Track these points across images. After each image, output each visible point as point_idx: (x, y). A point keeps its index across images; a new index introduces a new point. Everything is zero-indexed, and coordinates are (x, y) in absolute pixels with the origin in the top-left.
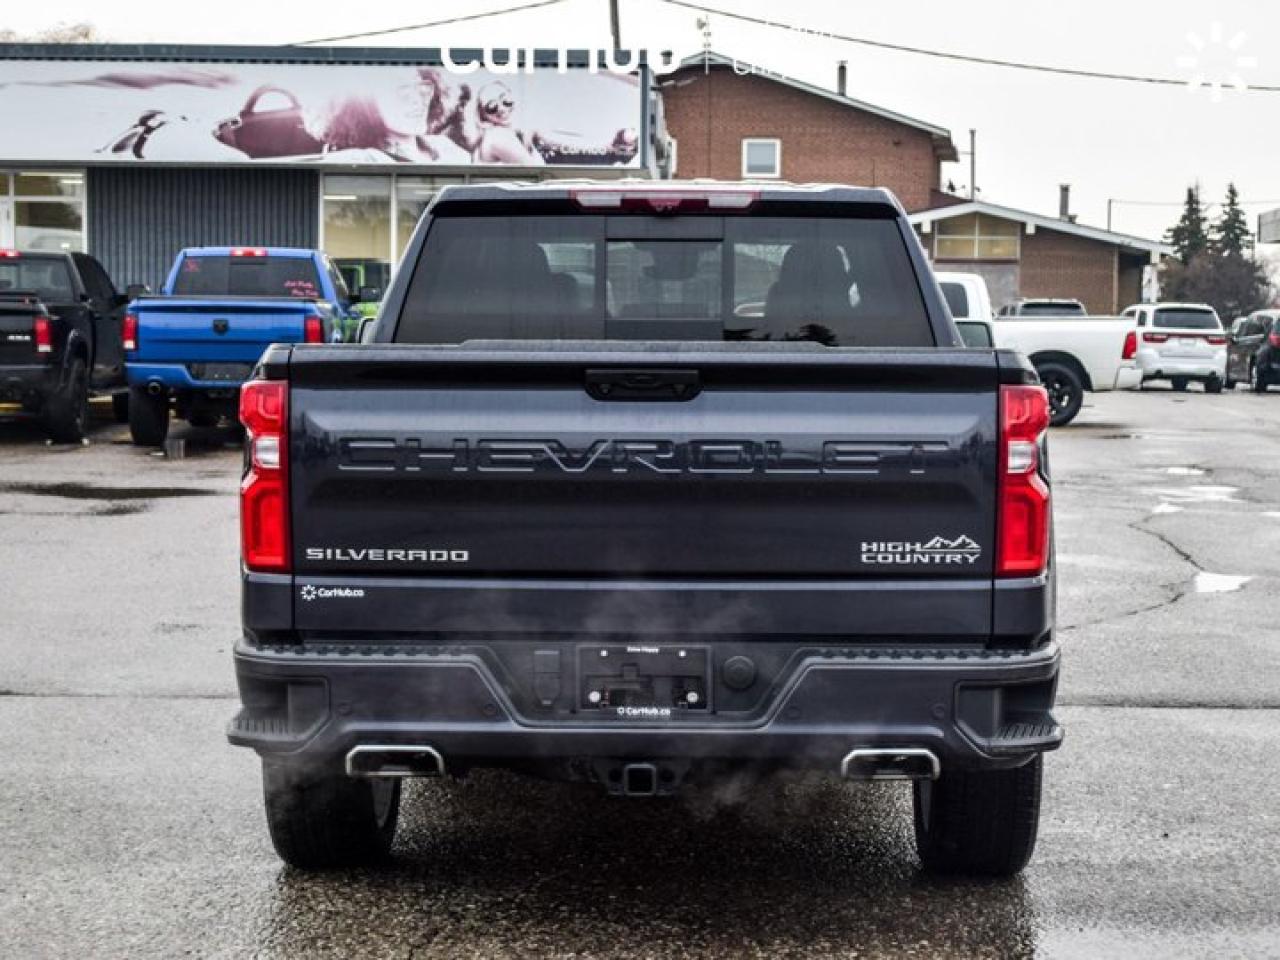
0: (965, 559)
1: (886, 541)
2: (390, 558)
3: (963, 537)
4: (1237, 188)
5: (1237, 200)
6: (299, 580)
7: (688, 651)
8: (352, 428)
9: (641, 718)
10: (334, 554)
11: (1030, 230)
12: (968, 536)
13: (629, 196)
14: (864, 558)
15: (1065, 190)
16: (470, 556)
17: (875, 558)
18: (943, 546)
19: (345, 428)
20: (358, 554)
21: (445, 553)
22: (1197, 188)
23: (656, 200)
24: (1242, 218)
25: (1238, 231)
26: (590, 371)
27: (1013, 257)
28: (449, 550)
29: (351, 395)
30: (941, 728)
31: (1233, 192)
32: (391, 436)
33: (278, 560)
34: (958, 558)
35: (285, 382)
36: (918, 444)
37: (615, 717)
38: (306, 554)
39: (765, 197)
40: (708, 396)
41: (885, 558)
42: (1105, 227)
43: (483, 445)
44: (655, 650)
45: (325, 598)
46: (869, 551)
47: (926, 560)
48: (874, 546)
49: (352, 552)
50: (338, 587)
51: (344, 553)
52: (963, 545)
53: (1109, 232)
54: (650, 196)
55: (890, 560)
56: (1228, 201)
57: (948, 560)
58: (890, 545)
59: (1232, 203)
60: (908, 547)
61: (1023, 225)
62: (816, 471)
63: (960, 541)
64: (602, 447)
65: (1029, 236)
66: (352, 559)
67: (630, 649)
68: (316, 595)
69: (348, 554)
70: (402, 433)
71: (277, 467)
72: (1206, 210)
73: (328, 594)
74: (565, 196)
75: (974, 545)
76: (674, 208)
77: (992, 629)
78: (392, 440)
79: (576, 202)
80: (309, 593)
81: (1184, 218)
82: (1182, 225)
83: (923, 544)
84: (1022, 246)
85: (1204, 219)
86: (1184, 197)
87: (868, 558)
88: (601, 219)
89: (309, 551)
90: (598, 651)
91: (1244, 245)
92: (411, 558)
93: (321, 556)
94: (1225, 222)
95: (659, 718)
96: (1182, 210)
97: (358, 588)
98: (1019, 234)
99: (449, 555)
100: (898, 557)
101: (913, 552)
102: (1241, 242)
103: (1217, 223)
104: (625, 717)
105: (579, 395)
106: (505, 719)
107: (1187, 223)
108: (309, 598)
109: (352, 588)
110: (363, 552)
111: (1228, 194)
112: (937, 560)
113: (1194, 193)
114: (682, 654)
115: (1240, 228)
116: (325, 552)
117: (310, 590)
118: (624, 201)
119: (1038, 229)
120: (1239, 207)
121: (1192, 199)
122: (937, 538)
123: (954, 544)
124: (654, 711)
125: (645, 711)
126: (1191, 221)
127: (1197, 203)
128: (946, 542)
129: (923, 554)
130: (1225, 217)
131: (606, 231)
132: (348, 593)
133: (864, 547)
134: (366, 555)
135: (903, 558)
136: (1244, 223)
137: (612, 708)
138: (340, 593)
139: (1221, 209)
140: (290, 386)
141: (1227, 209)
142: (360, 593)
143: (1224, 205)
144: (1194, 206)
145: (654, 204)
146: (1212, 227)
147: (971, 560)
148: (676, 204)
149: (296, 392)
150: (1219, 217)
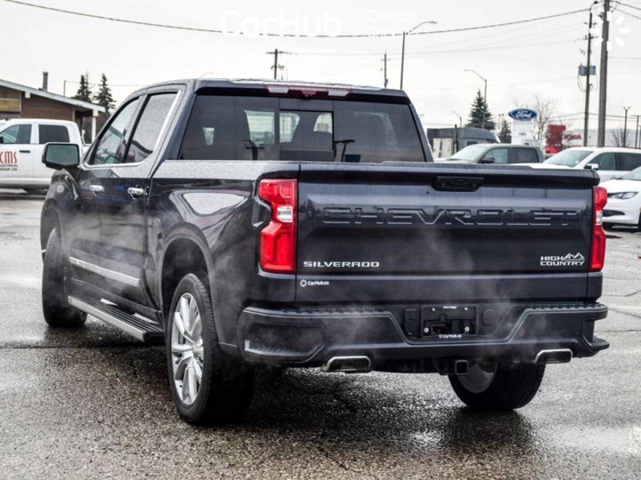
0: (579, 263)
1: (550, 256)
2: (343, 266)
3: (579, 254)
4: (107, 77)
5: (106, 83)
6: (299, 277)
7: (469, 308)
8: (330, 203)
9: (449, 339)
10: (317, 264)
11: (28, 96)
12: (581, 253)
13: (292, 88)
14: (542, 263)
15: (46, 75)
16: (380, 264)
17: (545, 263)
18: (572, 258)
19: (327, 203)
20: (328, 264)
21: (368, 263)
22: (87, 75)
23: (305, 91)
24: (109, 92)
25: (107, 99)
26: (439, 177)
27: (16, 110)
28: (370, 262)
29: (328, 186)
30: (577, 339)
31: (104, 78)
32: (348, 207)
33: (288, 268)
34: (576, 263)
35: (296, 180)
36: (565, 212)
37: (437, 339)
38: (303, 264)
39: (354, 92)
40: (483, 189)
41: (549, 263)
42: (62, 94)
43: (390, 211)
44: (455, 307)
45: (311, 286)
46: (544, 260)
47: (564, 264)
48: (546, 258)
49: (326, 263)
50: (317, 280)
51: (322, 264)
52: (579, 257)
53: (64, 97)
54: (303, 89)
55: (551, 264)
56: (102, 83)
57: (573, 264)
58: (552, 257)
59: (104, 84)
60: (558, 258)
61: (23, 93)
62: (527, 224)
63: (577, 256)
64: (441, 213)
65: (27, 99)
66: (326, 266)
67: (445, 307)
68: (307, 285)
69: (323, 264)
70: (354, 205)
71: (291, 221)
72: (92, 87)
73: (313, 284)
74: (263, 87)
75: (582, 257)
76: (313, 95)
77: (587, 294)
78: (349, 209)
79: (267, 90)
80: (304, 283)
81: (79, 91)
82: (78, 95)
83: (564, 256)
84: (22, 104)
85: (90, 92)
86: (79, 80)
87: (544, 263)
88: (277, 99)
89: (305, 263)
90: (431, 308)
91: (110, 107)
92: (353, 266)
93: (311, 265)
94: (100, 94)
95: (457, 339)
96: (78, 86)
97: (326, 280)
98: (21, 98)
99: (370, 264)
100: (554, 263)
101: (560, 260)
102: (109, 105)
103: (97, 95)
104: (443, 339)
105: (427, 188)
106: (402, 342)
107: (81, 94)
108: (303, 286)
109: (323, 281)
110: (331, 263)
111: (102, 80)
112: (569, 264)
113: (85, 78)
114: (466, 309)
115: (108, 98)
116: (313, 264)
117: (304, 282)
118: (290, 91)
119: (32, 95)
120: (108, 87)
121: (83, 81)
122: (569, 254)
123: (575, 257)
124: (455, 336)
125: (451, 336)
126: (83, 94)
127: (87, 83)
128: (573, 256)
129: (564, 261)
130: (101, 92)
131: (279, 106)
132: (321, 283)
133: (542, 258)
134: (332, 264)
135: (556, 263)
136: (110, 95)
137: (436, 335)
138: (318, 283)
139: (98, 87)
140: (298, 182)
141: (102, 87)
142: (327, 283)
143: (100, 85)
144: (85, 85)
145: (304, 93)
146: (95, 97)
147: (581, 264)
148: (314, 93)
149: (300, 184)
150: (98, 92)
